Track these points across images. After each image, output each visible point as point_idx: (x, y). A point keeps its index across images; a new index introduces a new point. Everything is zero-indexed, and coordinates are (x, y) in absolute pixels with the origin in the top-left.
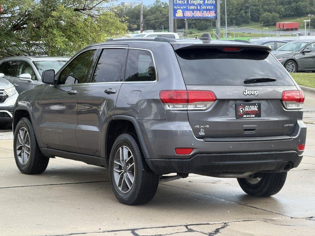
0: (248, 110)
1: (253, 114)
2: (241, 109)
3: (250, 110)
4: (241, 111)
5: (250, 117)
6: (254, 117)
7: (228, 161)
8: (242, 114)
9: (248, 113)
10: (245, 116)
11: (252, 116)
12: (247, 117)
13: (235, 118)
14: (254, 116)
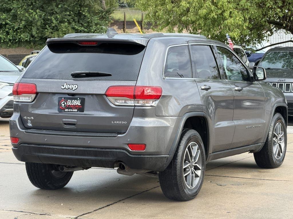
0: (70, 104)
1: (76, 108)
2: (63, 103)
3: (73, 105)
4: (63, 105)
5: (72, 112)
6: (76, 112)
7: (45, 153)
8: (63, 108)
9: (69, 107)
10: (66, 110)
11: (74, 110)
12: (68, 111)
13: (57, 112)
14: (76, 110)
